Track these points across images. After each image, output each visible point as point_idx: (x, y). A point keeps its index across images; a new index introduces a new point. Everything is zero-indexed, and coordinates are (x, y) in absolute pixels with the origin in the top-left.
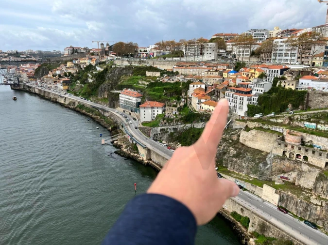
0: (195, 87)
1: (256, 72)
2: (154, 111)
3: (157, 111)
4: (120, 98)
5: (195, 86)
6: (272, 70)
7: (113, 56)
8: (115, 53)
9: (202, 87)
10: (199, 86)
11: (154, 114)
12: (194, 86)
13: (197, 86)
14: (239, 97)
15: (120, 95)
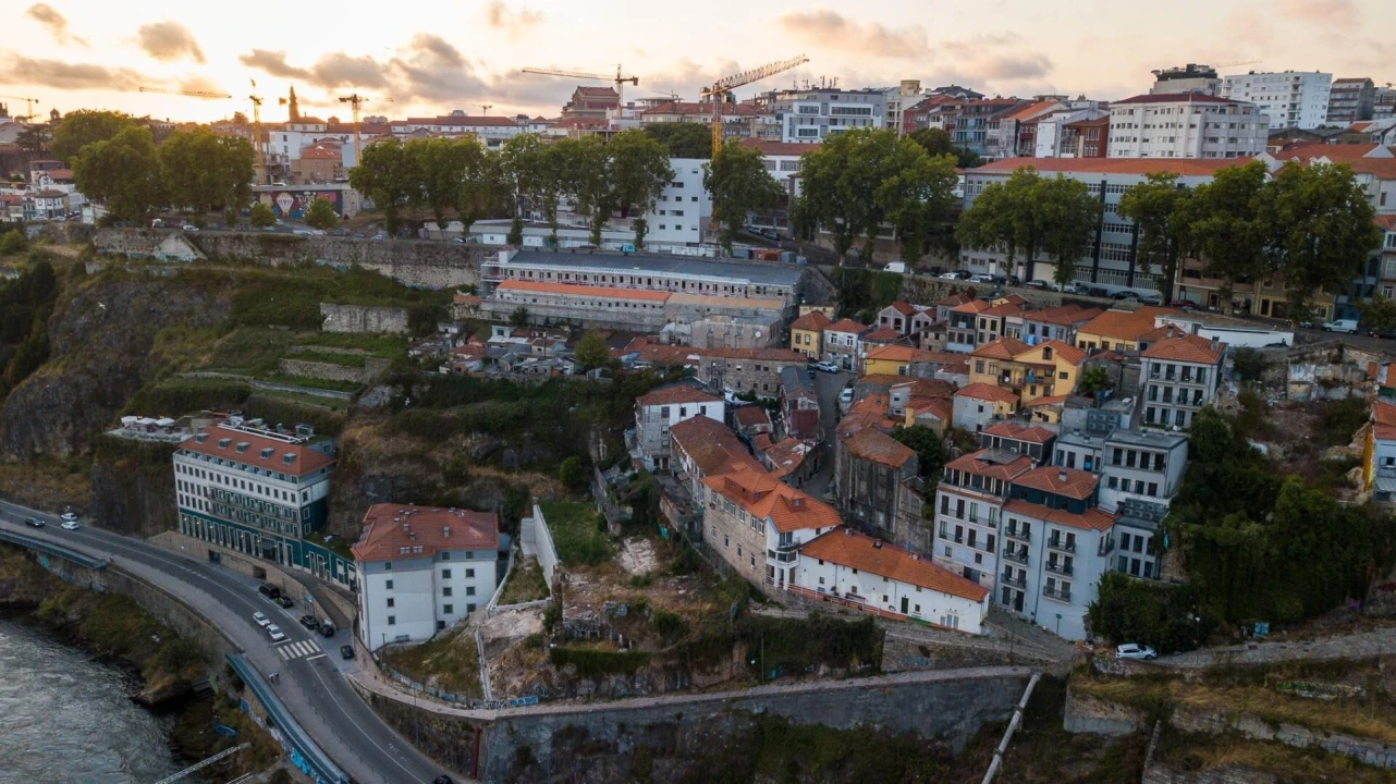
0: (675, 417)
1: (1062, 365)
2: (447, 574)
3: (470, 573)
4: (179, 476)
5: (674, 409)
6: (1171, 369)
7: (64, 188)
8: (70, 174)
9: (708, 415)
10: (693, 409)
11: (447, 592)
12: (665, 413)
13: (683, 412)
14: (1041, 531)
15: (178, 460)
